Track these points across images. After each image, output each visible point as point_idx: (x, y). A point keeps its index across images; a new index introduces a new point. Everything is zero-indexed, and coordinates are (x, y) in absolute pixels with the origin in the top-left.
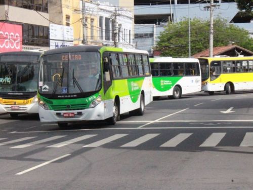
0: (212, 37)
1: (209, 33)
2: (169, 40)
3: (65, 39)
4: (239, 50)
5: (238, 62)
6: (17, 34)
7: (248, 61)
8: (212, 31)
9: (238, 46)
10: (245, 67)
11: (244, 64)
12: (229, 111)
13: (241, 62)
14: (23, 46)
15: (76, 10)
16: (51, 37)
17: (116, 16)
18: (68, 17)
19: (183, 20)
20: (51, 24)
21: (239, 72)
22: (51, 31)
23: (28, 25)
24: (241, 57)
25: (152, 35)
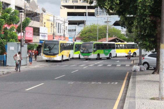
0: (107, 34)
1: (106, 32)
2: (86, 33)
3: (45, 33)
4: (118, 39)
5: (118, 45)
6: (31, 31)
7: (122, 44)
8: (108, 32)
9: (117, 38)
10: (121, 47)
11: (121, 46)
12: (118, 61)
13: (119, 45)
14: (33, 36)
15: (48, 20)
16: (40, 32)
17: (65, 23)
18: (45, 23)
19: (92, 24)
20: (40, 27)
21: (119, 49)
22: (40, 29)
23: (36, 28)
24: (120, 43)
25: (75, 30)
